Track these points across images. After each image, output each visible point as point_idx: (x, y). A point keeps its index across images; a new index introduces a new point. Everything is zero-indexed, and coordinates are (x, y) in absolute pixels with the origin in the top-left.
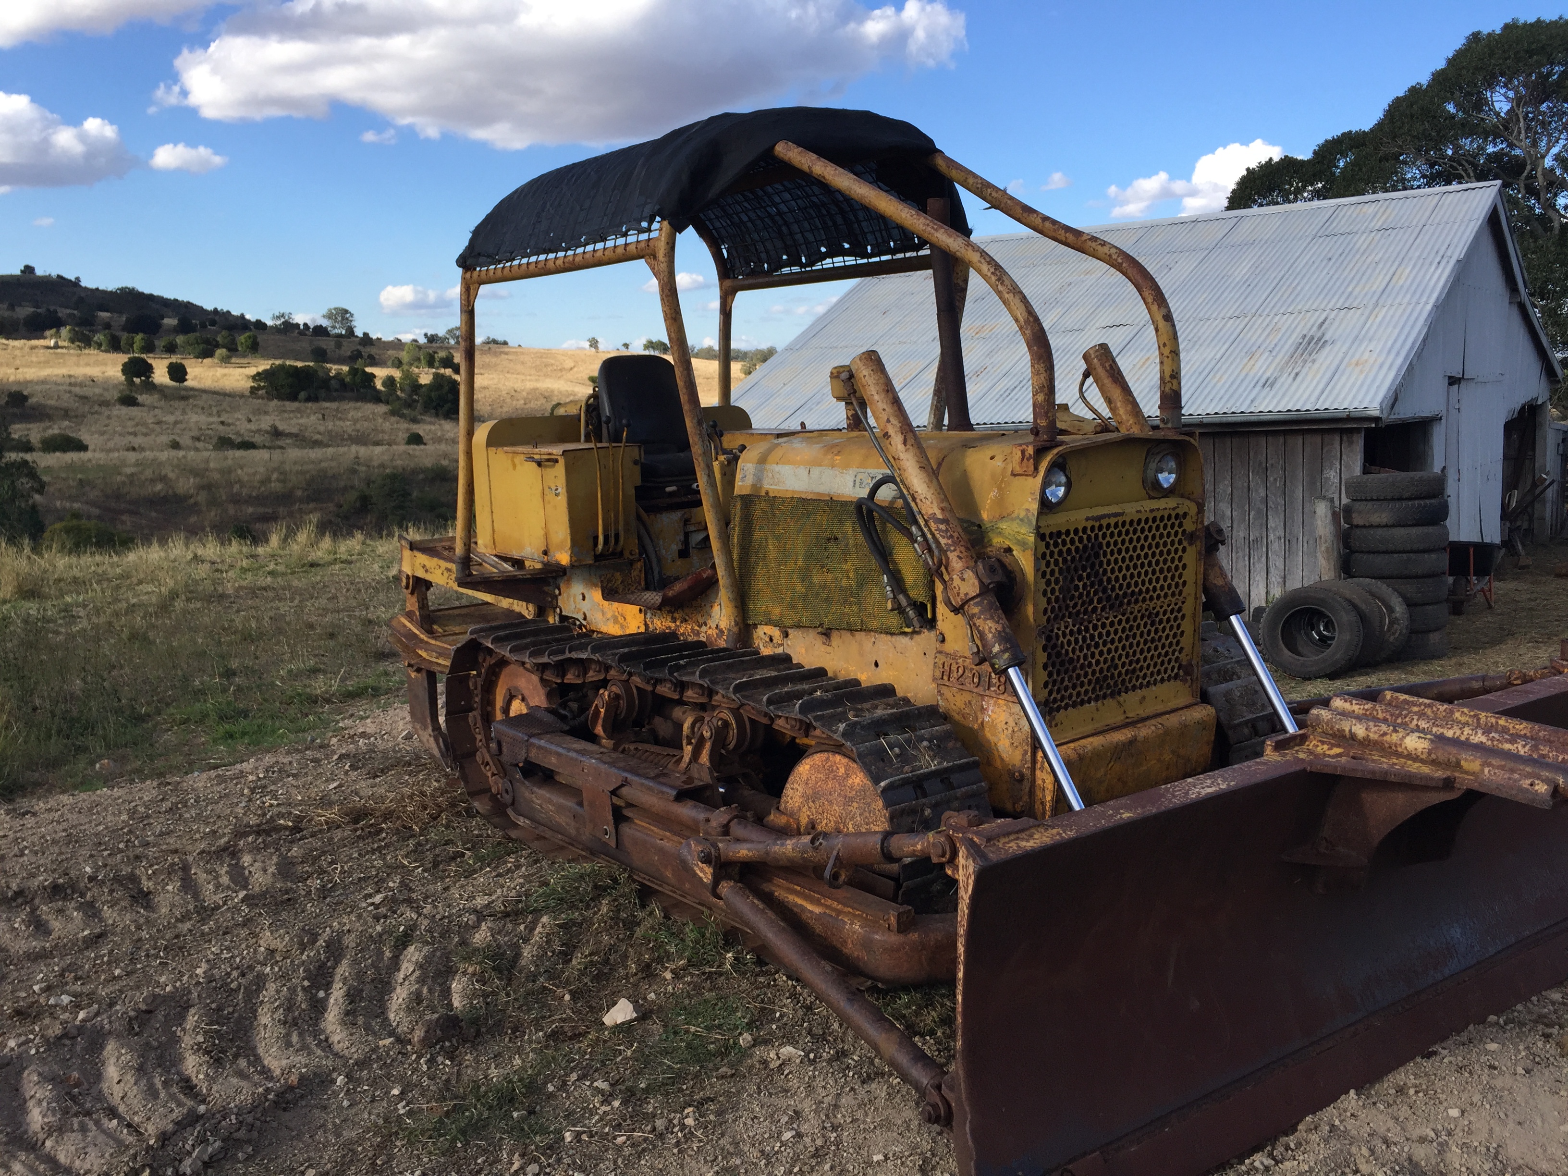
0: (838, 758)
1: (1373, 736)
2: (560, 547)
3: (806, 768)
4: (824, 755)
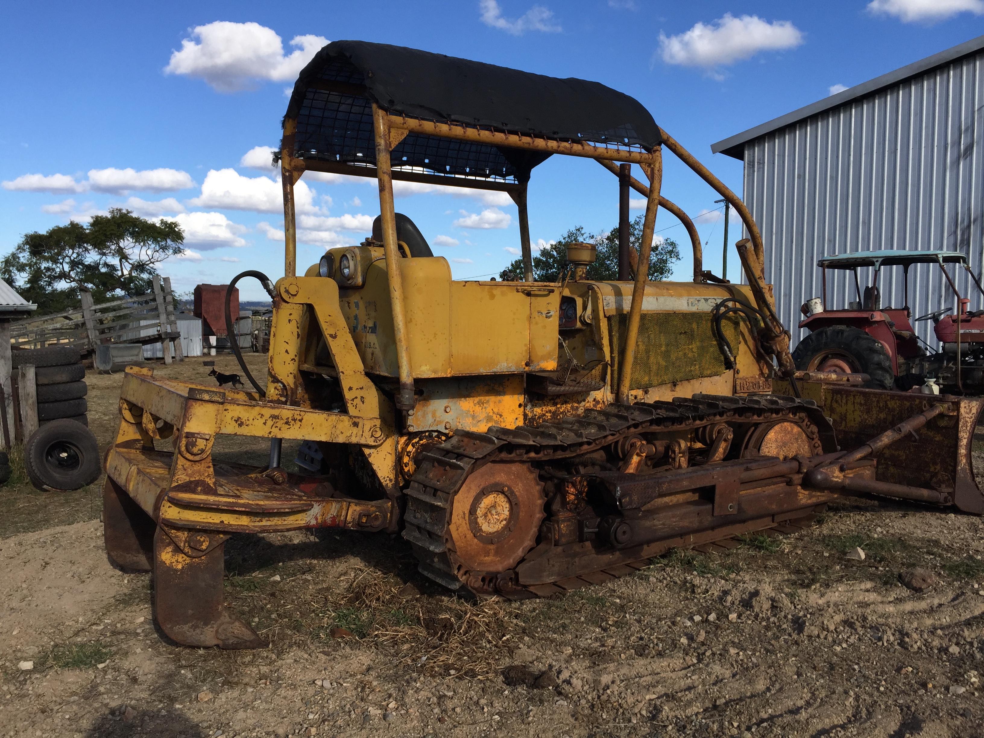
0: (786, 424)
2: (546, 358)
3: (771, 435)
4: (779, 425)
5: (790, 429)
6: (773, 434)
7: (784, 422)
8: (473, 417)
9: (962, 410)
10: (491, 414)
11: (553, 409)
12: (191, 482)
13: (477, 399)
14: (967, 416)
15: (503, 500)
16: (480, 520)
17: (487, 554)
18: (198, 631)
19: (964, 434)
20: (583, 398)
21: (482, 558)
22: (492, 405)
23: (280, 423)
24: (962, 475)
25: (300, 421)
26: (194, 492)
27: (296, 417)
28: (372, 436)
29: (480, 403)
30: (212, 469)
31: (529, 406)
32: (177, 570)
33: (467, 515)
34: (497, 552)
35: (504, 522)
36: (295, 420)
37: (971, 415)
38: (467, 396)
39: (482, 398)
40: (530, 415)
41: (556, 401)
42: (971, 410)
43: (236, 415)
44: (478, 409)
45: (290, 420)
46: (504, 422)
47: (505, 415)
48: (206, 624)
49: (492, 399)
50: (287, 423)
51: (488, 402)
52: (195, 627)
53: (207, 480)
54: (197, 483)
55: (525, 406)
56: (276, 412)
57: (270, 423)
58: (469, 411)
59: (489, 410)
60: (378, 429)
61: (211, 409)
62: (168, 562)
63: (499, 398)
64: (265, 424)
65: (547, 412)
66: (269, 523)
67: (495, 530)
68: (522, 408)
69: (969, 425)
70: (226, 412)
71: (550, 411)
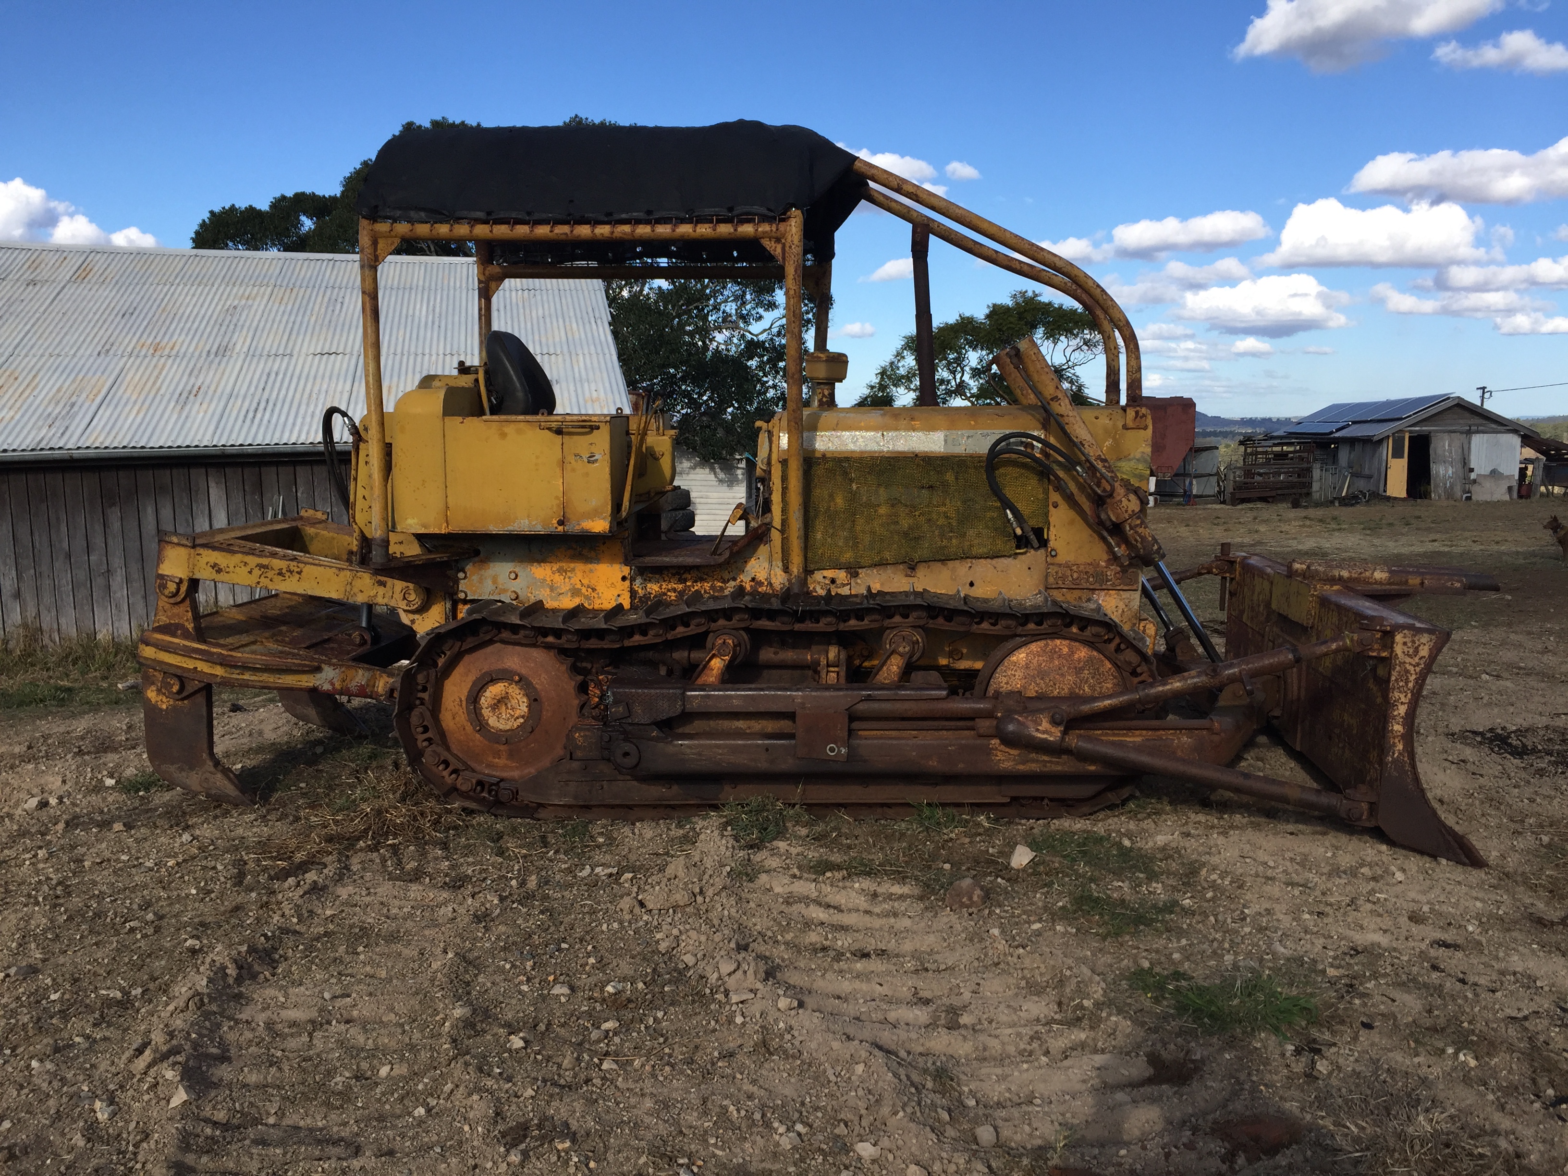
0: (1058, 642)
1: (1354, 575)
2: (594, 514)
3: (1020, 656)
4: (1041, 643)
5: (1065, 650)
6: (1023, 655)
7: (1053, 639)
8: (552, 589)
9: (1399, 649)
10: (579, 586)
11: (680, 587)
12: (171, 624)
13: (556, 567)
14: (1408, 660)
15: (518, 691)
16: (486, 712)
17: (497, 754)
18: (184, 774)
19: (1402, 696)
20: (732, 575)
21: (490, 759)
22: (579, 575)
23: (270, 574)
24: (1395, 774)
25: (299, 573)
26: (174, 635)
27: (292, 568)
28: (404, 598)
29: (561, 571)
30: (190, 614)
31: (638, 581)
32: (161, 710)
33: (464, 703)
34: (511, 755)
35: (522, 720)
36: (291, 572)
37: (1417, 659)
38: (541, 561)
39: (564, 565)
40: (641, 592)
41: (684, 576)
42: (1416, 651)
43: (212, 560)
44: (558, 578)
45: (284, 571)
46: (599, 598)
47: (600, 589)
48: (192, 768)
49: (579, 567)
50: (280, 574)
51: (573, 570)
52: (181, 770)
53: (186, 624)
54: (178, 626)
55: (632, 580)
56: (265, 561)
57: (257, 572)
58: (544, 580)
59: (575, 580)
60: (412, 592)
61: (183, 552)
62: (153, 701)
63: (590, 566)
64: (250, 572)
65: (669, 590)
66: (253, 678)
67: (508, 727)
68: (627, 583)
69: (1412, 678)
70: (198, 557)
71: (674, 590)
